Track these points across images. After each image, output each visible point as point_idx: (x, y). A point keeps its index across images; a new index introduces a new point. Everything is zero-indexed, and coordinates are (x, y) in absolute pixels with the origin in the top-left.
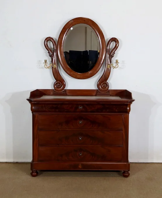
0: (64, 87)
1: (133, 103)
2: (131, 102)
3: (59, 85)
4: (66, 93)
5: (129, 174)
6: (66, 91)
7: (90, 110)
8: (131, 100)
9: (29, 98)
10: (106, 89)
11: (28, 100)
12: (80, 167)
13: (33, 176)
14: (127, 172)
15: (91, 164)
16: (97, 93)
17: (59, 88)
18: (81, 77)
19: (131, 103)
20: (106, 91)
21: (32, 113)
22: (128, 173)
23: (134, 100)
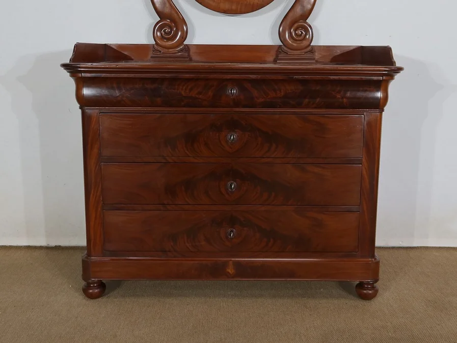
0: (184, 37)
1: (397, 77)
2: (390, 75)
3: (168, 30)
4: (189, 55)
5: (376, 292)
6: (188, 47)
7: (261, 100)
8: (393, 67)
9: (68, 62)
10: (305, 43)
11: (65, 66)
12: (231, 270)
13: (91, 297)
14: (370, 284)
15: (263, 264)
16: (277, 56)
17: (168, 39)
18: (234, 7)
19: (392, 77)
20: (306, 50)
21: (81, 108)
22: (373, 288)
23: (399, 69)
